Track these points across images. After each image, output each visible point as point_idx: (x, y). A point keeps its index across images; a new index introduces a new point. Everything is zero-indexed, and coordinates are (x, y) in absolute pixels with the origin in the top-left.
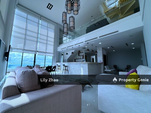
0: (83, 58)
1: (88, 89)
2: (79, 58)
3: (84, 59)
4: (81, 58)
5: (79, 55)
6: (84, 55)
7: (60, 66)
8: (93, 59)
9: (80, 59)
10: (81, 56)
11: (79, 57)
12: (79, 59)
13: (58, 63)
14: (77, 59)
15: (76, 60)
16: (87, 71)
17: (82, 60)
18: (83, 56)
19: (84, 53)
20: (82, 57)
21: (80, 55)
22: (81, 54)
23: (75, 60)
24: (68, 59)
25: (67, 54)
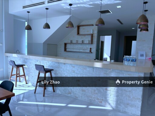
0: (92, 42)
2: (80, 41)
3: (94, 46)
4: (86, 42)
5: (78, 33)
6: (96, 32)
7: (22, 66)
10: (85, 35)
11: (80, 39)
12: (77, 43)
13: (15, 55)
14: (71, 43)
15: (69, 46)
17: (89, 47)
18: (92, 35)
19: (96, 28)
20: (87, 39)
22: (86, 30)
23: (65, 44)
24: (44, 43)
25: (47, 26)
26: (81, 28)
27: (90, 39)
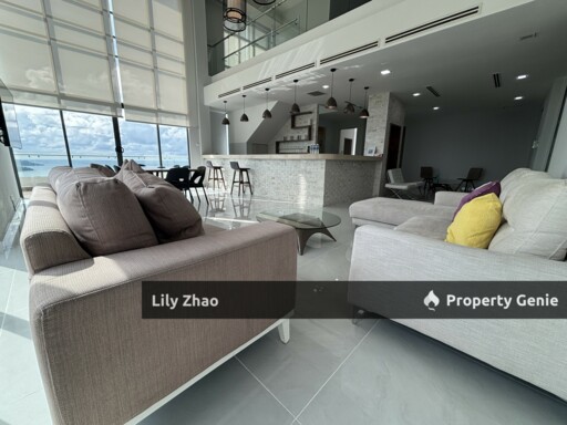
0: (310, 138)
1: (319, 246)
2: (295, 138)
3: (313, 143)
4: (303, 138)
5: (293, 126)
6: (315, 123)
7: (220, 168)
8: (348, 142)
9: (299, 140)
10: (302, 128)
11: (296, 134)
12: (292, 141)
13: (212, 156)
14: (285, 141)
15: (282, 146)
16: (323, 186)
17: (306, 144)
18: (310, 128)
19: (314, 116)
20: (304, 134)
21: (297, 125)
22: (303, 121)
23: (278, 144)
24: (248, 143)
25: (245, 118)
26: (297, 118)
27: (307, 133)
